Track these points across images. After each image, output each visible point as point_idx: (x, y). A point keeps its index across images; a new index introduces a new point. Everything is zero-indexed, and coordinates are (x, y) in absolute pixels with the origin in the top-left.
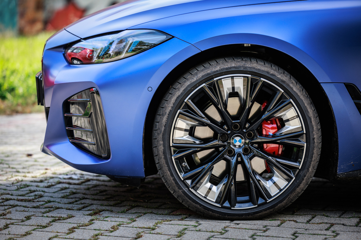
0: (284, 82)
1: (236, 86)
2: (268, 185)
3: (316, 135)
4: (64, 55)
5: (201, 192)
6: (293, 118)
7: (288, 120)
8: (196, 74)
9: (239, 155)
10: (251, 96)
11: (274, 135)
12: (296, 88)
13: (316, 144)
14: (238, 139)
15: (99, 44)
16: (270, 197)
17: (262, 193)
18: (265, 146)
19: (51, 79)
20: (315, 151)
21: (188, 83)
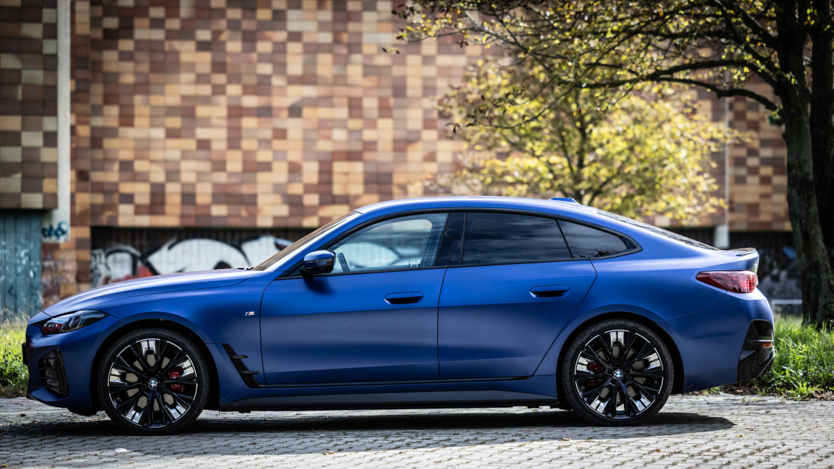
0: (182, 343)
1: (150, 346)
2: (173, 411)
3: (204, 378)
4: (41, 328)
5: (129, 417)
6: (188, 367)
7: (185, 369)
8: (124, 339)
9: (154, 392)
10: (160, 353)
11: (177, 379)
12: (190, 347)
13: (204, 384)
14: (153, 381)
15: (64, 319)
16: (174, 420)
17: (168, 417)
18: (172, 386)
19: (32, 345)
20: (204, 389)
21: (119, 345)
